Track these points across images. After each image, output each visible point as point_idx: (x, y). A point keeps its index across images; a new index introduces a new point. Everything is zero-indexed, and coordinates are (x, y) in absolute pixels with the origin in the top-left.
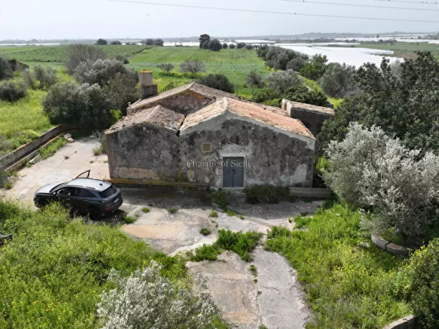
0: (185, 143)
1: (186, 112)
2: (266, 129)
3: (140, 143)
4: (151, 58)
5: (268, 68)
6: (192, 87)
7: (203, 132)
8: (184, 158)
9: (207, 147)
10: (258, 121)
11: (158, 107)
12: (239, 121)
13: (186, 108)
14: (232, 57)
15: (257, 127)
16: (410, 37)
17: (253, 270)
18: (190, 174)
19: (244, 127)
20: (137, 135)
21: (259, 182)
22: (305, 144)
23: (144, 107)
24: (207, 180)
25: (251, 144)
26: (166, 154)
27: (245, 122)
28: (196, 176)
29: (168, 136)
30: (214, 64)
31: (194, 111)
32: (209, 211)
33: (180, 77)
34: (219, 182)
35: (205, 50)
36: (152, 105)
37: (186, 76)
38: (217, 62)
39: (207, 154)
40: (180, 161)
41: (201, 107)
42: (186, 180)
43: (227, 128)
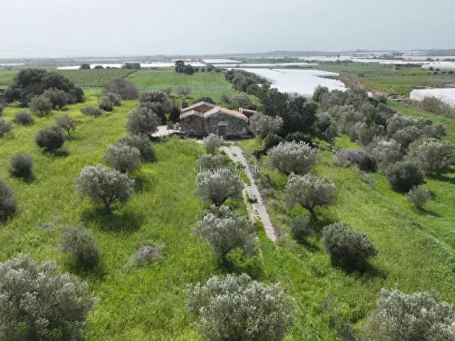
3: (191, 121)
5: (234, 90)
6: (204, 103)
9: (213, 122)
11: (193, 110)
14: (205, 81)
18: (208, 132)
25: (228, 121)
29: (201, 119)
33: (177, 98)
35: (180, 74)
36: (190, 110)
39: (213, 125)
41: (209, 110)
43: (220, 116)
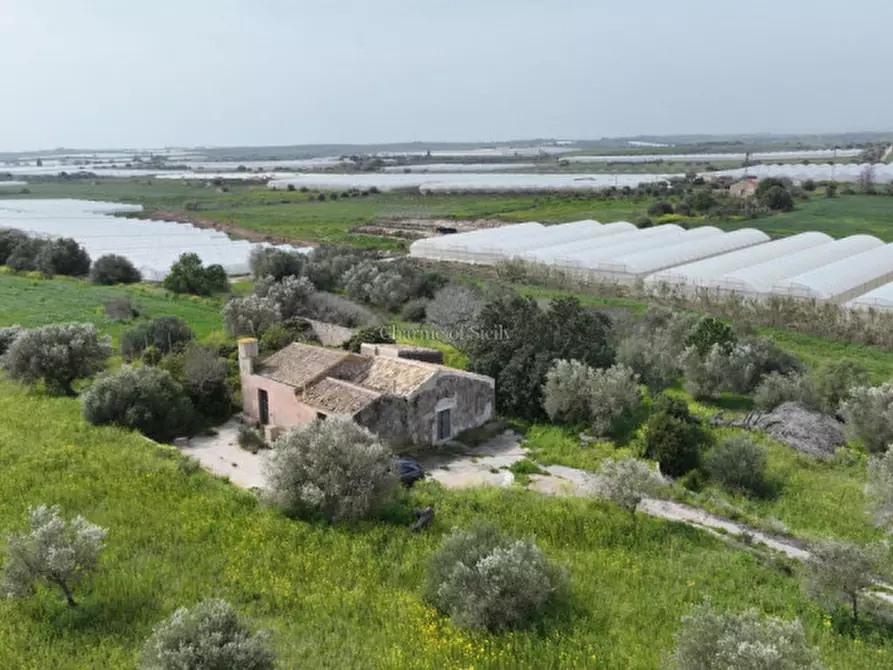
0: (411, 407)
2: (465, 379)
3: (378, 417)
8: (410, 423)
9: (426, 407)
11: (332, 379)
18: (415, 438)
19: (451, 381)
20: (376, 410)
21: (462, 428)
22: (488, 385)
24: (427, 438)
25: (456, 395)
28: (419, 437)
29: (399, 404)
34: (435, 438)
39: (426, 413)
40: (407, 426)
42: (412, 443)
43: (441, 384)
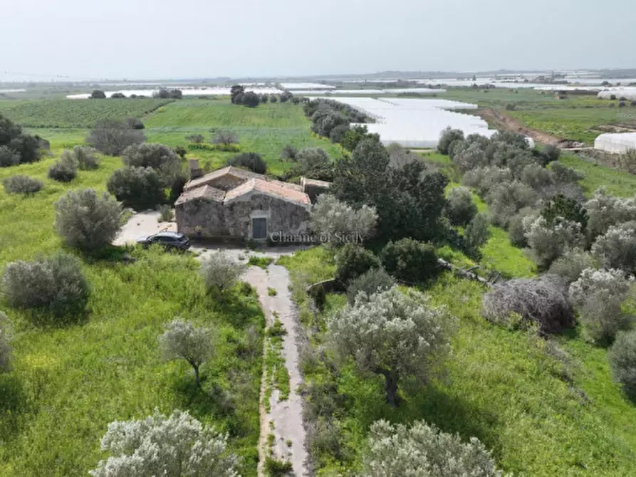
0: (227, 210)
1: (226, 190)
2: (279, 200)
3: (198, 211)
4: (171, 119)
5: (313, 133)
6: (230, 171)
7: (239, 203)
8: (227, 220)
9: (242, 212)
10: (274, 195)
11: (206, 186)
12: (262, 195)
13: (227, 186)
14: (273, 117)
15: (273, 198)
16: (513, 80)
17: (267, 272)
18: (231, 231)
19: (265, 199)
20: (196, 205)
22: (304, 209)
23: (196, 187)
24: (242, 234)
25: (270, 209)
26: (215, 217)
27: (265, 196)
28: (235, 231)
29: (216, 206)
30: (250, 128)
31: (232, 188)
32: (244, 251)
33: (212, 150)
34: (250, 235)
35: (237, 106)
36: (201, 185)
37: (218, 148)
38: (254, 124)
39: (242, 216)
40: (224, 221)
41: (237, 185)
42: (229, 234)
43: (255, 200)
